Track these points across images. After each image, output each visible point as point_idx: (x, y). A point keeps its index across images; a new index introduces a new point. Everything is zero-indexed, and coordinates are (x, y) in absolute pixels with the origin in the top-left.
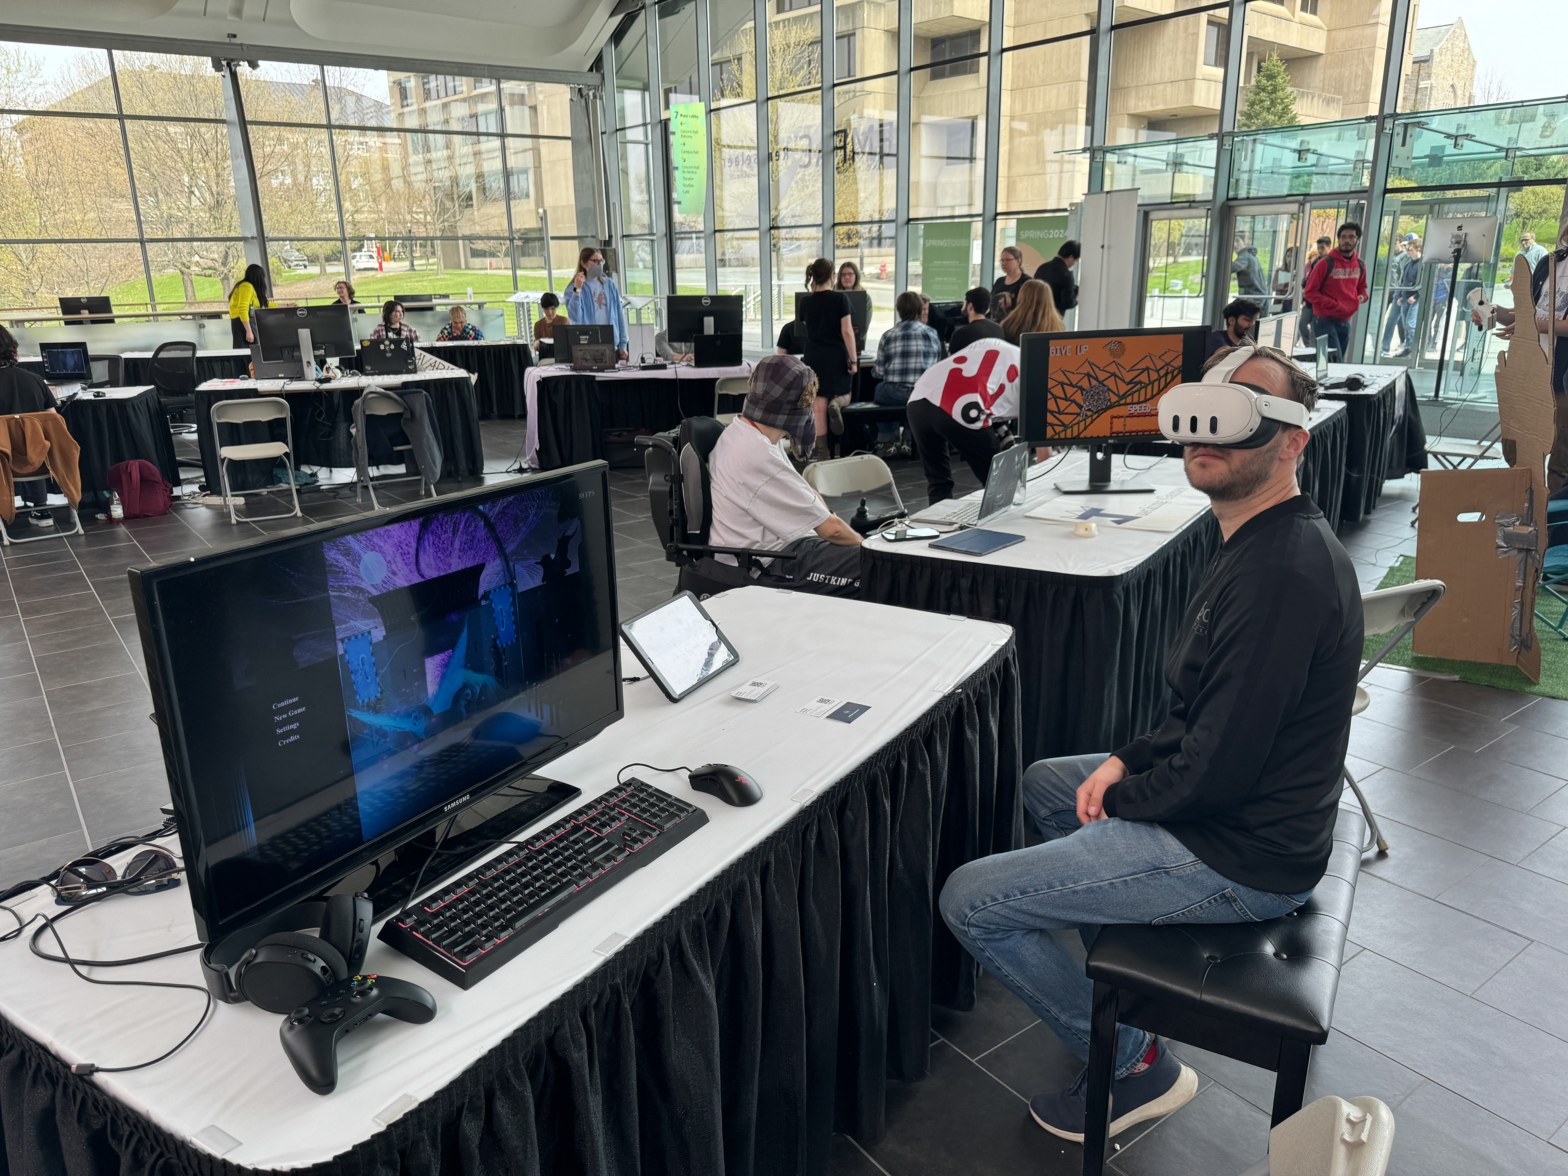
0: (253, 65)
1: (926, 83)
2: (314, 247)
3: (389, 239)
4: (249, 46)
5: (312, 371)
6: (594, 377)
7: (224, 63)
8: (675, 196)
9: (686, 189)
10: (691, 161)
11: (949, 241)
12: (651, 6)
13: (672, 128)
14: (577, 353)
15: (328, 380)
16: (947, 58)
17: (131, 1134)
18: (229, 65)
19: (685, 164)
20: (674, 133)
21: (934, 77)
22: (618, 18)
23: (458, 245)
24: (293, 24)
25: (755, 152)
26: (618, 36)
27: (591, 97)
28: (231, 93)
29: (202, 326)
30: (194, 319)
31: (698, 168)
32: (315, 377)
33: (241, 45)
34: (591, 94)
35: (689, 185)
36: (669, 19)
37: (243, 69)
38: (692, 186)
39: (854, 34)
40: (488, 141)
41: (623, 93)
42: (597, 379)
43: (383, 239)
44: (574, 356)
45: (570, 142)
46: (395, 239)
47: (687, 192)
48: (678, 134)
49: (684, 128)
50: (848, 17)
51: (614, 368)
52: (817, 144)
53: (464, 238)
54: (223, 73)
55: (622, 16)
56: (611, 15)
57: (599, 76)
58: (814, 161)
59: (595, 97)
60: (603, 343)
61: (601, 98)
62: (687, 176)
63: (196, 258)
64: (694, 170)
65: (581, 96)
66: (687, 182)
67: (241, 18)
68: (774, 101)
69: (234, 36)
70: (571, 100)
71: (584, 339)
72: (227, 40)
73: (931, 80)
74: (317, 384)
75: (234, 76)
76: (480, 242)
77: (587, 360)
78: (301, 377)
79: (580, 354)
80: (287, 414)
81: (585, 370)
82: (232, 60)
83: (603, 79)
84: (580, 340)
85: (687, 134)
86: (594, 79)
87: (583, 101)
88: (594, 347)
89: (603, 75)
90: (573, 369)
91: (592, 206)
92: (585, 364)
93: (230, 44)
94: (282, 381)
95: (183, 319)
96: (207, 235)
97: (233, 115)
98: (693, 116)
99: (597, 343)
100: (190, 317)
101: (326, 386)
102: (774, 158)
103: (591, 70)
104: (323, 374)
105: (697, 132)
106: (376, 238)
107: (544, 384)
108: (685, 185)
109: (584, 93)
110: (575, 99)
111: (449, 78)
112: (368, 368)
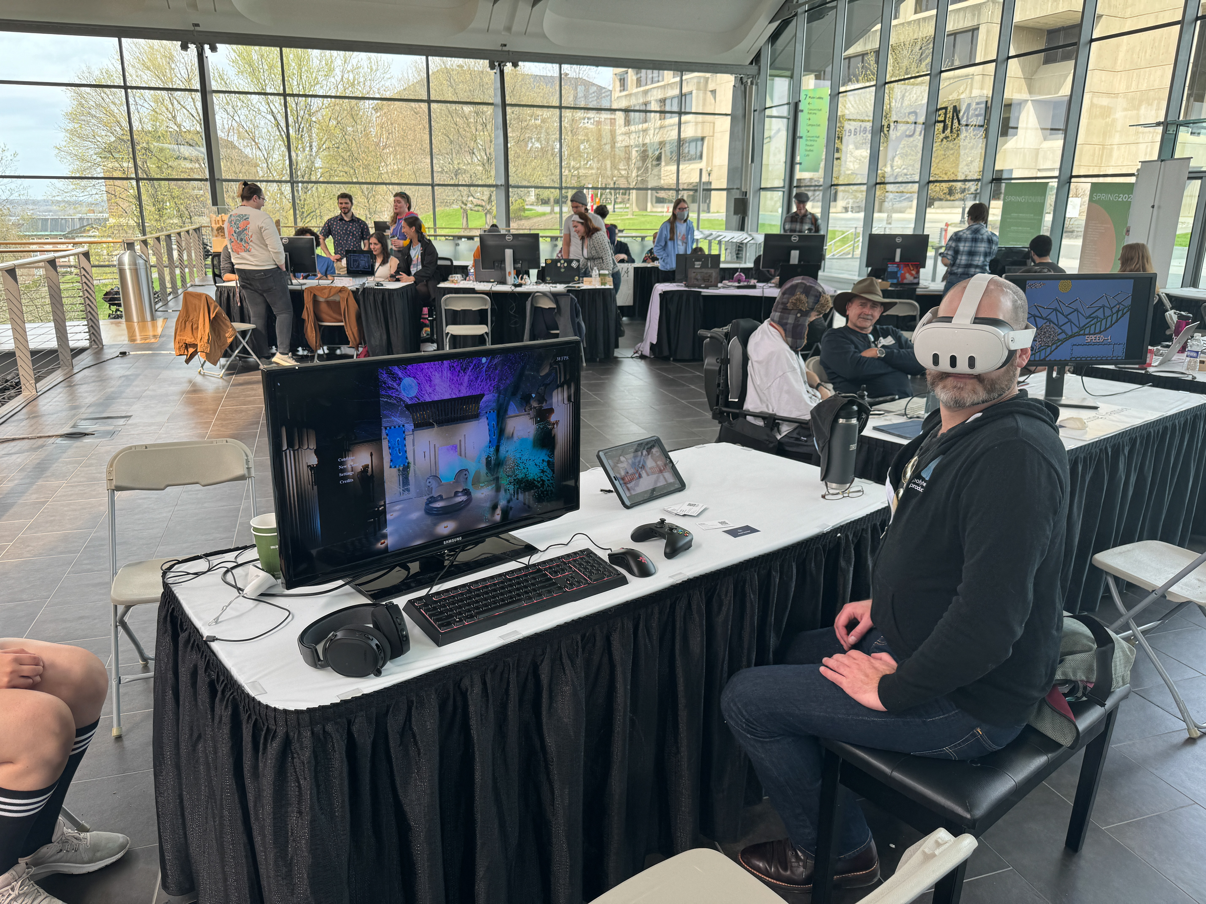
0: (515, 65)
1: (1039, 67)
2: (546, 193)
3: (602, 188)
4: (513, 52)
5: (511, 279)
6: (701, 292)
7: (497, 64)
8: (798, 159)
9: (807, 153)
10: (814, 131)
11: (1027, 197)
12: (802, 13)
13: (801, 106)
14: (691, 274)
15: (520, 285)
16: (1061, 44)
17: (223, 681)
18: (499, 65)
19: (809, 134)
20: (802, 111)
21: (1047, 61)
22: (776, 24)
23: (647, 194)
24: (544, 36)
25: (871, 124)
26: (774, 37)
27: (749, 84)
28: (499, 85)
29: (457, 245)
30: (453, 239)
31: (818, 137)
32: (513, 282)
33: (509, 51)
34: (749, 81)
35: (810, 150)
36: (815, 24)
37: (508, 68)
38: (812, 151)
39: (978, 29)
40: (671, 117)
41: (773, 80)
42: (703, 294)
43: (596, 188)
44: (689, 276)
45: (729, 118)
46: (605, 188)
47: (808, 155)
48: (806, 111)
49: (811, 107)
50: (974, 15)
51: (717, 286)
52: (922, 119)
53: (652, 189)
54: (495, 71)
55: (779, 21)
56: (770, 22)
57: (757, 67)
58: (917, 133)
59: (752, 83)
60: (711, 267)
61: (757, 84)
62: (809, 143)
63: (471, 198)
64: (816, 139)
65: (742, 83)
66: (808, 148)
67: (510, 33)
68: (892, 85)
69: (505, 45)
70: (734, 86)
71: (698, 264)
72: (500, 48)
73: (1043, 64)
74: (513, 288)
75: (502, 72)
76: (663, 192)
77: (697, 280)
78: (503, 282)
79: (693, 275)
80: (488, 307)
81: (695, 287)
82: (502, 62)
83: (760, 70)
84: (694, 265)
85: (812, 112)
86: (754, 69)
87: (743, 87)
88: (704, 270)
89: (760, 67)
90: (686, 286)
91: (740, 166)
92: (696, 282)
93: (502, 51)
94: (491, 284)
95: (446, 239)
96: (480, 183)
97: (498, 100)
98: (820, 98)
99: (707, 267)
100: (451, 238)
101: (519, 289)
102: (885, 129)
103: (751, 63)
104: (519, 281)
105: (821, 110)
106: (593, 188)
107: (664, 296)
108: (806, 150)
109: (744, 81)
110: (737, 86)
111: (649, 71)
112: (548, 279)
